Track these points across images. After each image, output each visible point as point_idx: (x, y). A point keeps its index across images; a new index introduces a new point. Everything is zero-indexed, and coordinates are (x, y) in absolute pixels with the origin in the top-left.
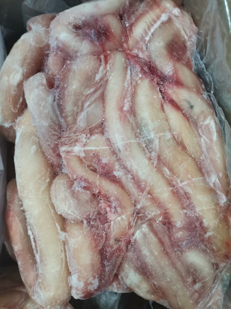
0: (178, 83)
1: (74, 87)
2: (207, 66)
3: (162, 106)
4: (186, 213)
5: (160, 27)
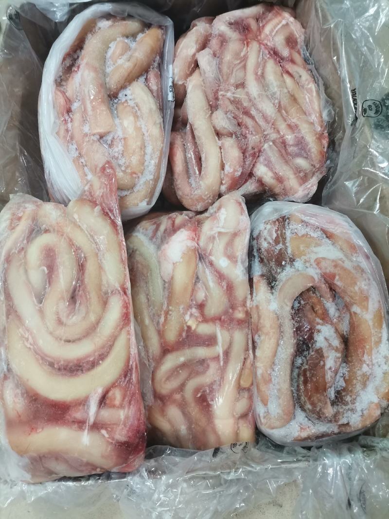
0: (293, 61)
1: (228, 58)
2: (310, 54)
3: (282, 74)
4: (296, 136)
5: (281, 27)
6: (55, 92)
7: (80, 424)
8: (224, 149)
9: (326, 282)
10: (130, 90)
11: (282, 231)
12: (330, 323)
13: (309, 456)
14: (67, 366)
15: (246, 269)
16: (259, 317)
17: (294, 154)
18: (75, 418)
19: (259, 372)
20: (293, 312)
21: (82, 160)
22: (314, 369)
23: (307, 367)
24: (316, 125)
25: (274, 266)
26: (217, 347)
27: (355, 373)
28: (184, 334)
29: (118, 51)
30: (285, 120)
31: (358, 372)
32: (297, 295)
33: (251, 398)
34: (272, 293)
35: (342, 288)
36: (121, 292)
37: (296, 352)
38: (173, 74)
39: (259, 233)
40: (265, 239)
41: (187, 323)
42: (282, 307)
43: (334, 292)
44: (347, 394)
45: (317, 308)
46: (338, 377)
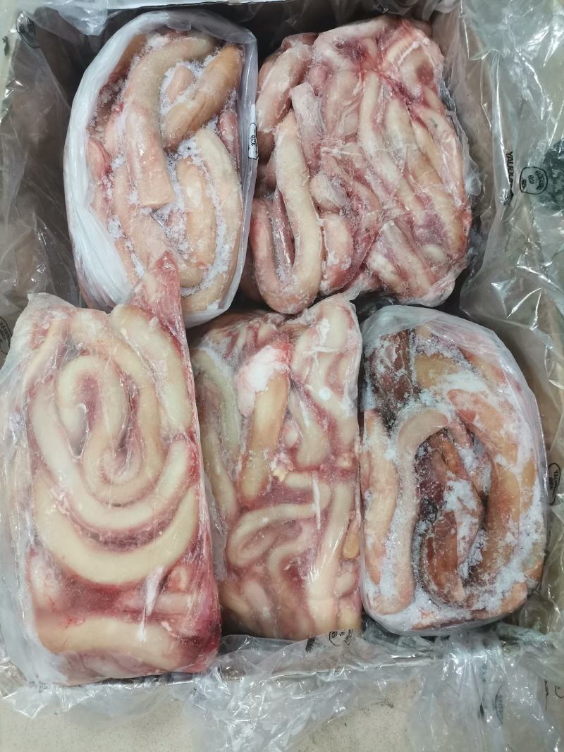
0: (426, 104)
1: (335, 97)
2: (451, 93)
3: (410, 122)
4: (427, 213)
5: (411, 53)
6: (89, 144)
7: (135, 615)
8: (327, 232)
9: (463, 422)
10: (195, 141)
11: (405, 350)
12: (465, 477)
13: (432, 651)
14: (116, 538)
15: (354, 401)
16: (371, 468)
17: (424, 238)
18: (127, 607)
19: (370, 541)
20: (417, 462)
21: (128, 244)
22: (443, 538)
23: (433, 535)
24: (456, 198)
25: (392, 398)
26: (313, 505)
27: (496, 543)
28: (269, 487)
29: (179, 83)
30: (413, 190)
31: (500, 542)
32: (423, 440)
33: (357, 572)
34: (389, 436)
35: (484, 430)
36: (187, 437)
37: (419, 516)
38: (257, 118)
39: (374, 353)
40: (382, 362)
41: (273, 472)
42: (402, 457)
43: (472, 435)
44: (485, 571)
45: (450, 457)
46: (473, 548)
